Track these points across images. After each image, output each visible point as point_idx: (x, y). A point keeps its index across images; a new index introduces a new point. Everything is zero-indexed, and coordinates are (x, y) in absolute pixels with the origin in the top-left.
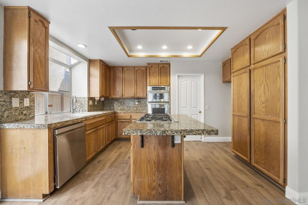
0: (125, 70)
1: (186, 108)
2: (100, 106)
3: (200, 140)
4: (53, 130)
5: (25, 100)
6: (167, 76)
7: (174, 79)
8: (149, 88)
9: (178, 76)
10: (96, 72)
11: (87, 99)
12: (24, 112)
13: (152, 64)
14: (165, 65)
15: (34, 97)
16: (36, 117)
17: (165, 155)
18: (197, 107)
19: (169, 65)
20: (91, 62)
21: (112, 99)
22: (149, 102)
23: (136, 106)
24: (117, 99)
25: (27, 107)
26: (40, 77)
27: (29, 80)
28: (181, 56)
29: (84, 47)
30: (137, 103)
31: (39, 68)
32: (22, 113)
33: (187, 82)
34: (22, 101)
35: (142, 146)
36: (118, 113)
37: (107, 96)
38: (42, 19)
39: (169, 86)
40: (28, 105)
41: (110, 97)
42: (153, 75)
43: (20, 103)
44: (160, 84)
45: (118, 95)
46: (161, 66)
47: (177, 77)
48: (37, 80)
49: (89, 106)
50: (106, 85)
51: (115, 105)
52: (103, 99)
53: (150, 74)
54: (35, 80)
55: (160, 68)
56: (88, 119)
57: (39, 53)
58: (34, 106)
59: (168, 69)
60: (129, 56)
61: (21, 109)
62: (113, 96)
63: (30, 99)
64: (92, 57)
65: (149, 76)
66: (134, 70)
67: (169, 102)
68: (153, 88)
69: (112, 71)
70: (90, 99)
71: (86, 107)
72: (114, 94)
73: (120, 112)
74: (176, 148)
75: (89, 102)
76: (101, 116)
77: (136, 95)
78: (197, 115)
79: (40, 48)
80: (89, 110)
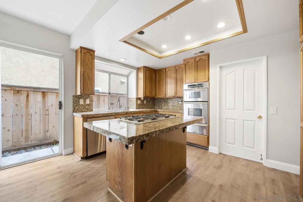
0: (167, 71)
1: (234, 110)
2: (150, 105)
4: (86, 118)
5: (87, 100)
6: (205, 70)
7: (214, 71)
8: (185, 87)
9: (220, 67)
11: (135, 99)
12: (86, 107)
13: (188, 59)
14: (203, 57)
15: (92, 98)
16: (93, 110)
17: (122, 155)
18: (254, 110)
19: (207, 56)
20: (138, 69)
21: (158, 98)
22: (184, 102)
23: (180, 105)
25: (88, 104)
26: (88, 86)
27: (81, 89)
28: (215, 40)
29: (124, 60)
31: (87, 81)
32: (85, 108)
33: (235, 74)
34: (85, 101)
36: (158, 111)
37: (153, 96)
38: (89, 51)
39: (207, 81)
40: (89, 103)
41: (157, 97)
42: (189, 72)
43: (84, 102)
44: (197, 80)
45: (162, 95)
46: (198, 59)
47: (218, 68)
48: (86, 88)
49: (137, 104)
53: (186, 70)
54: (85, 88)
55: (197, 62)
56: (119, 114)
57: (87, 72)
58: (92, 104)
59: (207, 61)
60: (160, 58)
61: (85, 105)
62: (158, 96)
63: (90, 100)
65: (185, 73)
66: (175, 69)
67: (207, 102)
68: (189, 86)
69: (158, 74)
70: (138, 99)
71: (135, 106)
72: (159, 94)
73: (160, 111)
75: (137, 102)
77: (177, 95)
78: (255, 121)
79: (88, 69)
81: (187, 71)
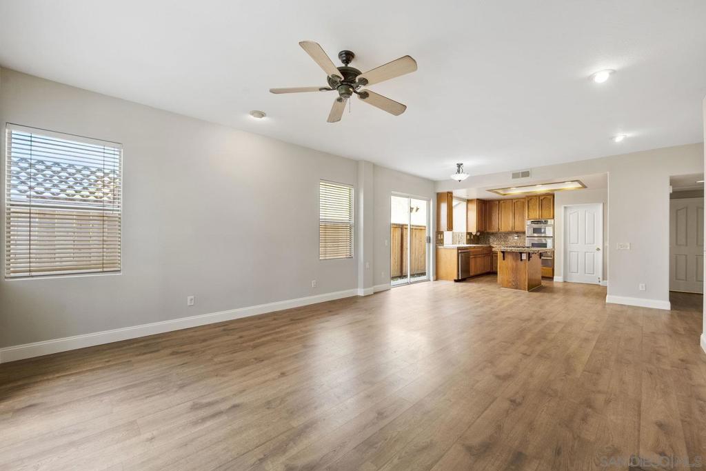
1: (577, 245)
2: (476, 240)
3: (598, 283)
6: (550, 209)
7: (559, 211)
8: (528, 222)
9: (565, 207)
10: (473, 209)
11: (465, 234)
14: (548, 196)
17: (517, 265)
18: (594, 243)
19: (552, 197)
20: (469, 201)
21: (488, 233)
22: (527, 237)
23: (516, 240)
24: (493, 234)
25: (442, 239)
27: (447, 226)
30: (516, 238)
32: (441, 242)
33: (578, 214)
35: (504, 259)
36: (493, 247)
37: (483, 230)
39: (552, 219)
42: (533, 208)
44: (541, 217)
45: (495, 230)
47: (563, 209)
49: (467, 239)
50: (482, 220)
51: (491, 240)
52: (478, 234)
53: (529, 207)
55: (542, 200)
59: (552, 200)
62: (488, 231)
63: (443, 235)
64: (470, 198)
65: (528, 211)
66: (513, 202)
67: (552, 237)
68: (532, 222)
69: (488, 205)
70: (469, 234)
71: (465, 241)
72: (490, 229)
73: (496, 247)
74: (523, 262)
75: (467, 237)
76: (478, 247)
77: (514, 229)
78: (594, 253)
80: (467, 243)
81: (531, 207)
